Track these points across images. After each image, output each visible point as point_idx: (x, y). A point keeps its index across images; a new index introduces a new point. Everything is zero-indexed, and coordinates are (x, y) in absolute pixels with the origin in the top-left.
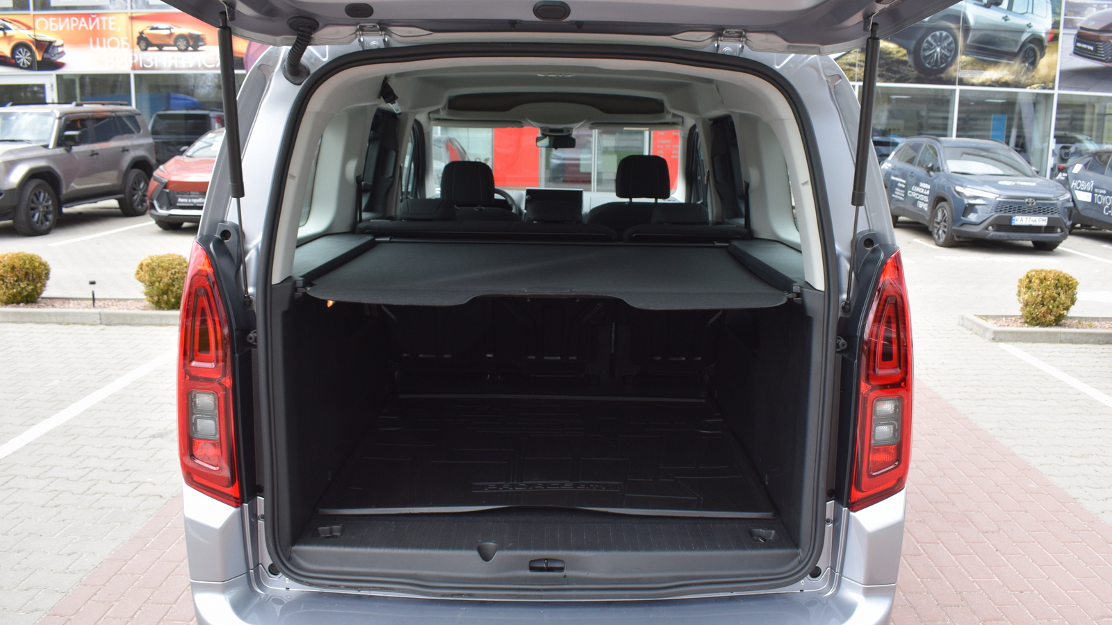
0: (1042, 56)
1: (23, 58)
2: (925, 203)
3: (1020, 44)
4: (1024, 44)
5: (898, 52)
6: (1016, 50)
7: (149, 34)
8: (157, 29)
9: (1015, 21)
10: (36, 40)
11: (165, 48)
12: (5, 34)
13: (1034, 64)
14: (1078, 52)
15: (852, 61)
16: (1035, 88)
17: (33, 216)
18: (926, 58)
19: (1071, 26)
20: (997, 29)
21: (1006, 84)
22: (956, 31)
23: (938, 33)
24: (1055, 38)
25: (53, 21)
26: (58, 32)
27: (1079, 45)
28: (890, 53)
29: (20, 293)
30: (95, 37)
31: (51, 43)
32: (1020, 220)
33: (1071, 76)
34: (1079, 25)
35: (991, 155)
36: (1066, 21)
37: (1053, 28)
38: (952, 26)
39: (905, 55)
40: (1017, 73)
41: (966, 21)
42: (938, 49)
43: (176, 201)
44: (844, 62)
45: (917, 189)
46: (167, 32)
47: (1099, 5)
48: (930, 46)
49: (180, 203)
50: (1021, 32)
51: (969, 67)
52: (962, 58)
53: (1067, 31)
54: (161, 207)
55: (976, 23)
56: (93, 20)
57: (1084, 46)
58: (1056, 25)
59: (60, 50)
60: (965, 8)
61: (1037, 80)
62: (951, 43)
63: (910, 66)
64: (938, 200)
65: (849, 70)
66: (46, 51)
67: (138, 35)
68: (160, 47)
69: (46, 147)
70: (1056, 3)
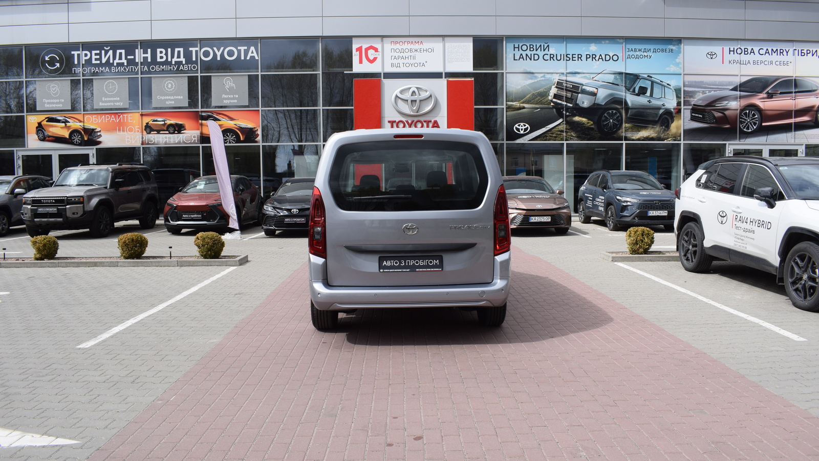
0: (672, 122)
1: (77, 139)
2: (602, 207)
3: (659, 115)
4: (661, 115)
5: (588, 123)
6: (657, 119)
7: (151, 124)
8: (157, 121)
9: (655, 103)
10: (84, 128)
11: (161, 132)
12: (66, 125)
13: (668, 127)
14: (693, 119)
15: (562, 129)
16: (669, 141)
17: (101, 226)
18: (604, 126)
19: (688, 104)
20: (645, 107)
22: (621, 110)
23: (610, 111)
24: (679, 111)
25: (95, 117)
26: (97, 124)
27: (694, 114)
28: (584, 124)
29: (134, 253)
30: (119, 127)
31: (93, 130)
32: (652, 213)
33: (689, 133)
34: (693, 103)
35: (638, 179)
36: (685, 101)
37: (677, 106)
38: (619, 107)
39: (592, 125)
40: (659, 132)
41: (626, 103)
42: (611, 121)
43: (182, 216)
44: (557, 130)
45: (598, 200)
46: (163, 123)
47: (703, 91)
48: (606, 119)
49: (184, 217)
50: (659, 109)
51: (630, 130)
52: (626, 125)
53: (686, 107)
54: (173, 221)
55: (632, 105)
56: (119, 116)
57: (697, 115)
58: (679, 104)
59: (99, 134)
60: (625, 97)
61: (670, 136)
62: (619, 116)
63: (595, 131)
64: (608, 204)
65: (560, 134)
66: (90, 135)
67: (145, 124)
68: (158, 132)
69: (106, 188)
70: (678, 91)
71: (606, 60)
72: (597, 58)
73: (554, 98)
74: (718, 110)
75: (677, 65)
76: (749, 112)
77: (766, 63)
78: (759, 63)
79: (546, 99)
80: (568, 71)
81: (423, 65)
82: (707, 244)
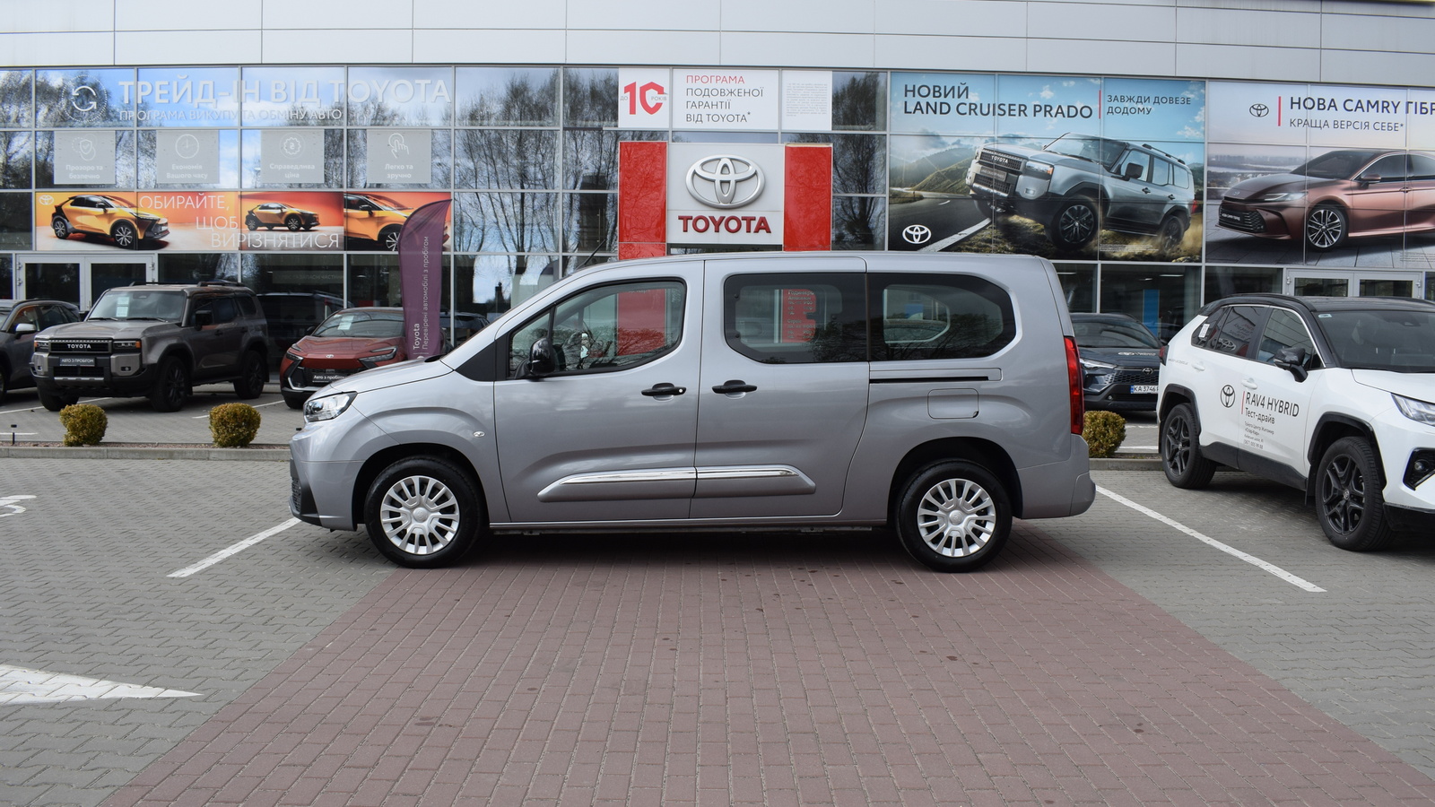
0: (1186, 229)
1: (124, 236)
3: (1163, 216)
4: (1167, 215)
5: (1035, 227)
6: (1159, 222)
7: (259, 214)
8: (267, 208)
9: (1155, 193)
11: (275, 228)
12: (105, 211)
13: (1178, 236)
14: (1224, 223)
15: (989, 237)
16: (1181, 261)
17: (169, 392)
18: (1064, 232)
19: (1215, 197)
20: (1137, 200)
21: (1150, 258)
22: (1094, 204)
23: (1076, 207)
24: (1198, 209)
27: (1225, 215)
28: (1027, 228)
30: (202, 216)
31: (154, 221)
32: (1138, 389)
33: (1216, 248)
34: (1223, 195)
36: (1209, 191)
37: (1195, 199)
38: (1091, 199)
39: (1042, 230)
40: (1161, 246)
41: (1104, 193)
42: (1077, 224)
43: (312, 378)
44: (979, 238)
46: (279, 211)
47: (1243, 174)
48: (1068, 221)
49: (316, 379)
50: (1162, 203)
51: (1110, 241)
52: (1103, 232)
53: (1211, 202)
54: (295, 385)
55: (1115, 196)
57: (1231, 216)
58: (1199, 196)
59: (163, 228)
60: (1103, 182)
62: (1090, 217)
63: (1048, 241)
65: (985, 246)
67: (247, 214)
68: (270, 227)
69: (179, 325)
70: (1197, 173)
71: (1069, 116)
72: (1053, 112)
73: (976, 181)
74: (1269, 209)
75: (1196, 126)
76: (1325, 212)
77: (1357, 125)
78: (1345, 126)
79: (962, 183)
80: (1001, 135)
81: (744, 118)
82: (1205, 440)
